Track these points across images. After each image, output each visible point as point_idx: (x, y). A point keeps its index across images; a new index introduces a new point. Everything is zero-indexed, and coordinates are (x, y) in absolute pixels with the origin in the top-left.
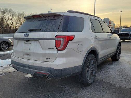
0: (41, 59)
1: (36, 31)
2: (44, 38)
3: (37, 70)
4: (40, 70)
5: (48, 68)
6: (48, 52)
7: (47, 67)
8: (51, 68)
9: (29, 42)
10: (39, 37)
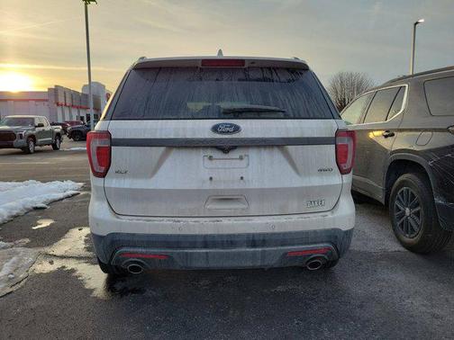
0: (294, 206)
1: (262, 116)
2: (304, 138)
3: (290, 245)
4: (302, 244)
5: (327, 231)
6: (316, 181)
7: (321, 228)
8: (335, 230)
9: (235, 154)
10: (285, 136)
